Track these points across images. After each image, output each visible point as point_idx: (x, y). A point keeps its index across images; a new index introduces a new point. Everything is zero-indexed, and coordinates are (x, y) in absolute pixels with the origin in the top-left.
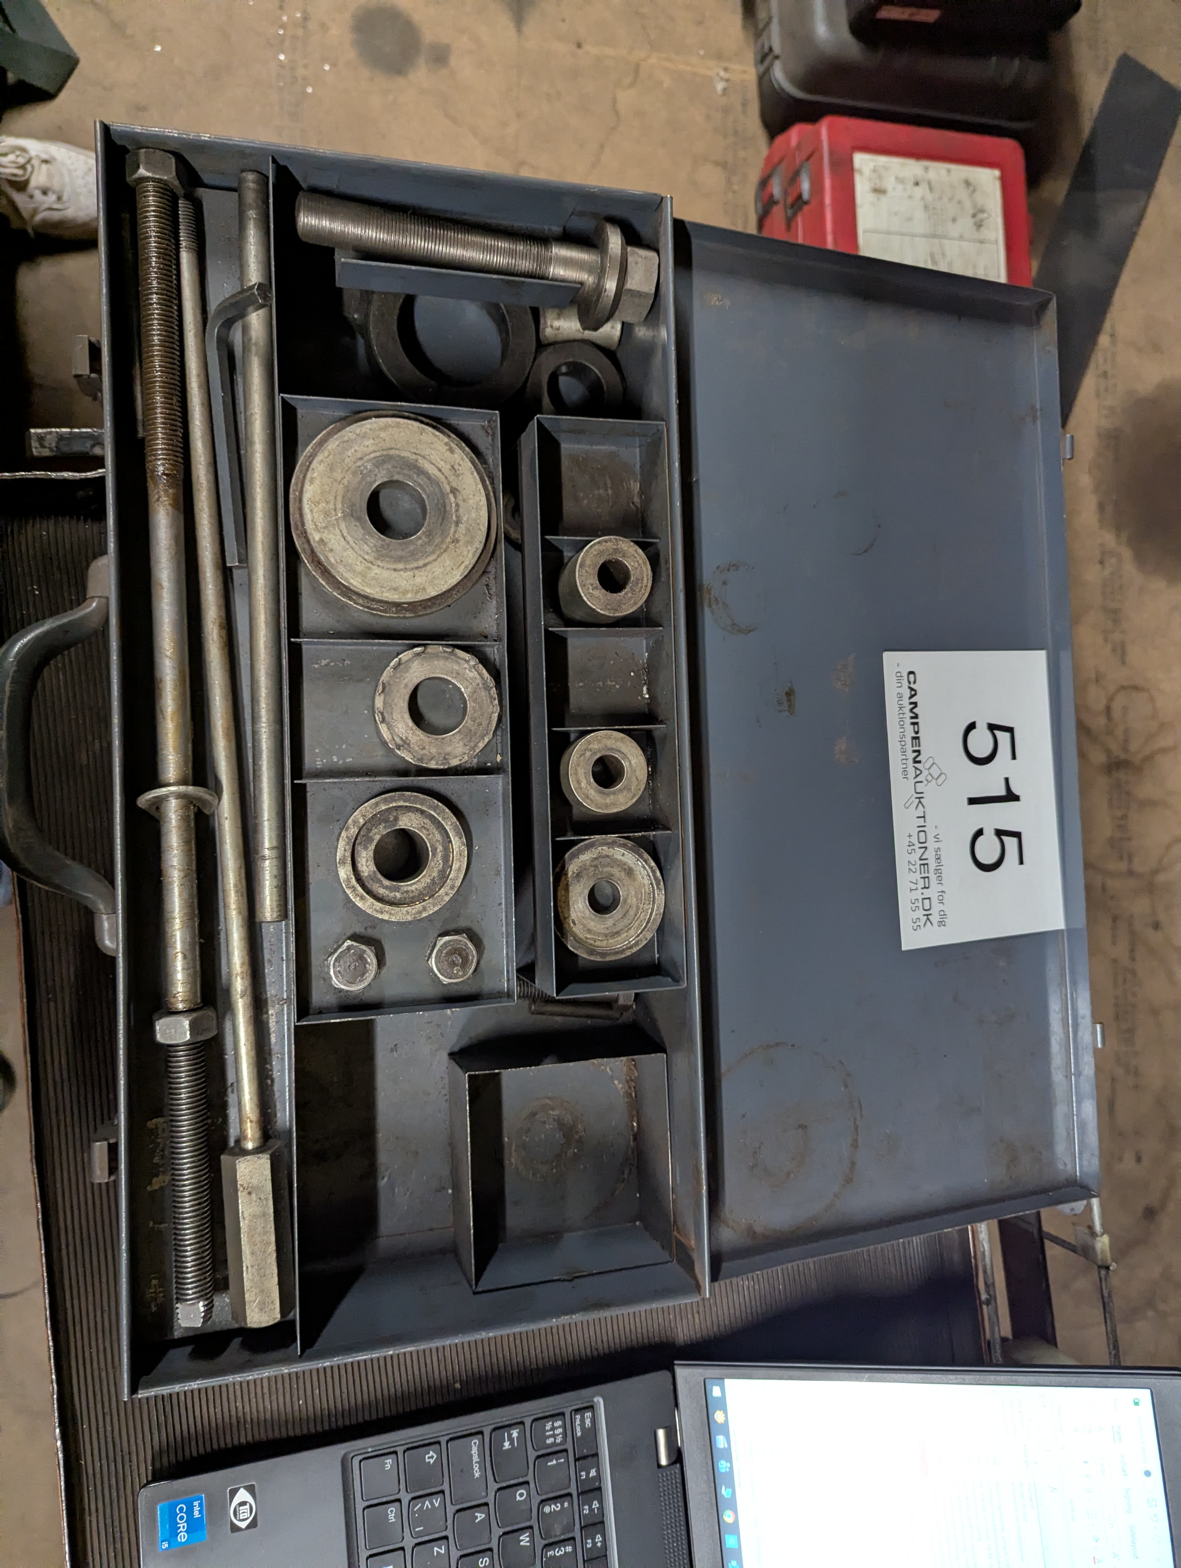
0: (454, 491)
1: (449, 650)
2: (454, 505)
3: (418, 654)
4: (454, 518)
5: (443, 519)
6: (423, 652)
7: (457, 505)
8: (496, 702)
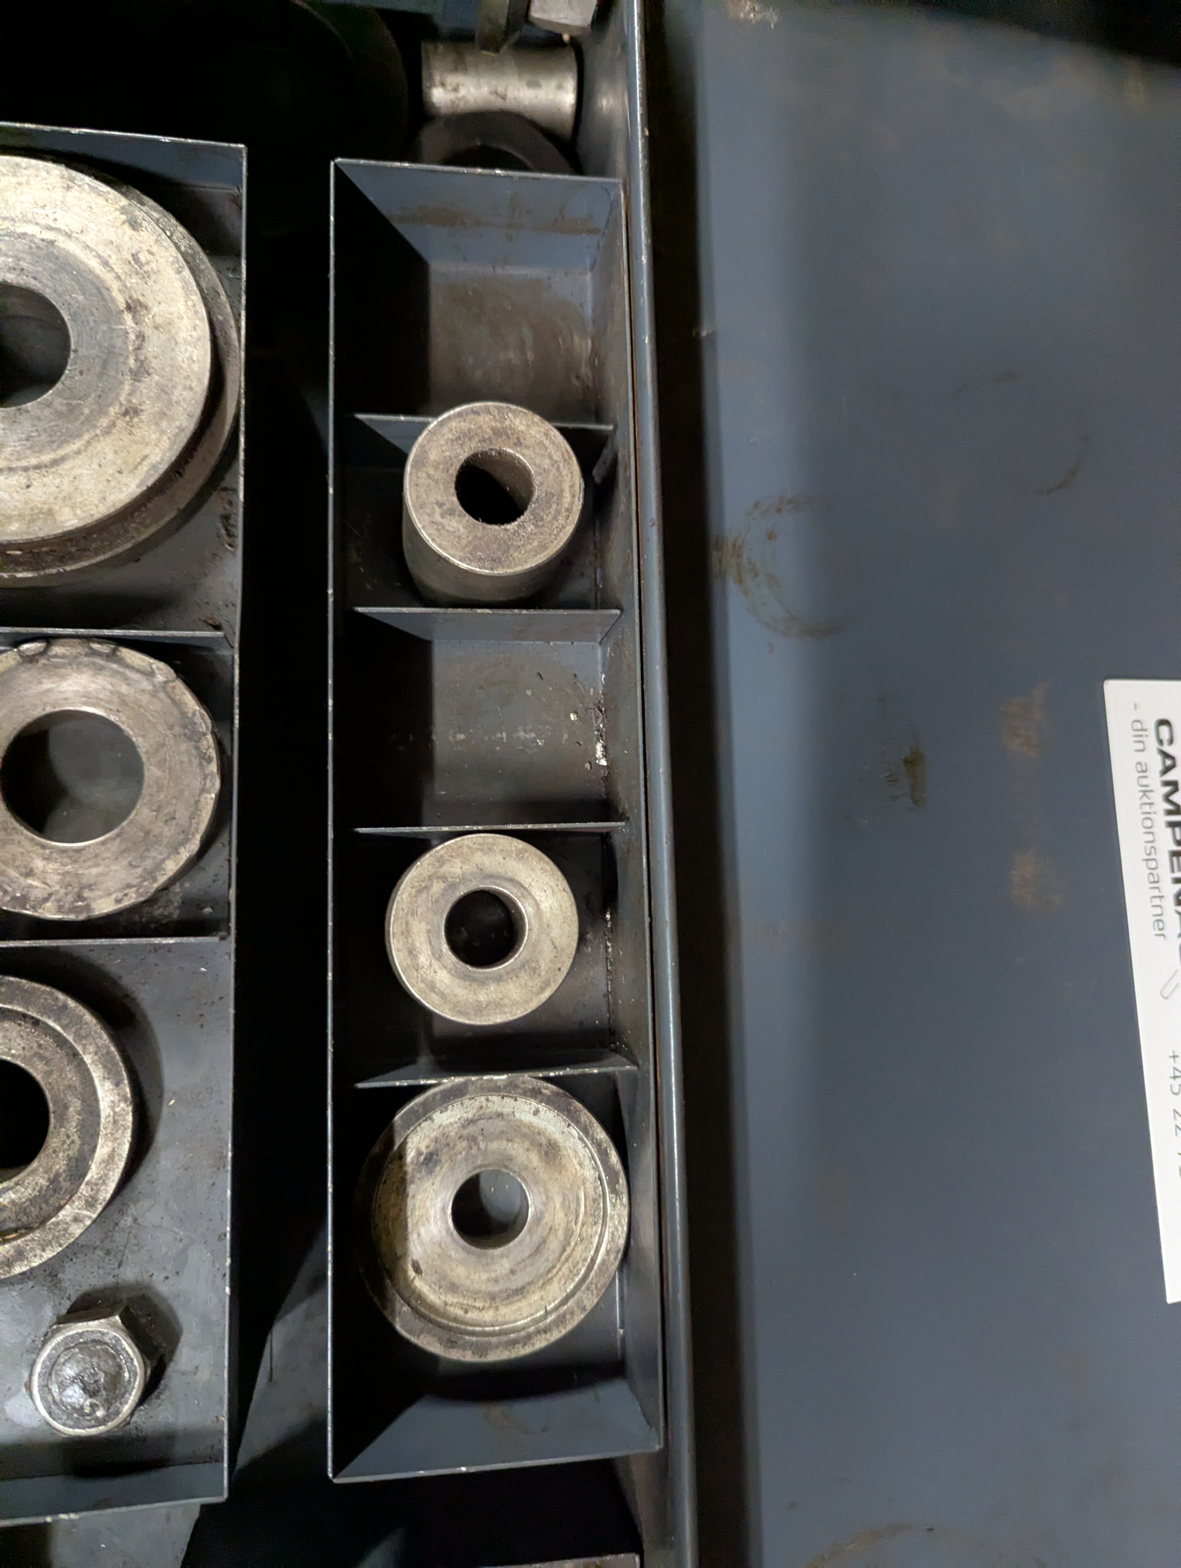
0: (134, 307)
1: (105, 648)
2: (132, 337)
3: (31, 659)
4: (131, 362)
5: (105, 366)
6: (43, 653)
7: (141, 336)
8: (214, 767)
